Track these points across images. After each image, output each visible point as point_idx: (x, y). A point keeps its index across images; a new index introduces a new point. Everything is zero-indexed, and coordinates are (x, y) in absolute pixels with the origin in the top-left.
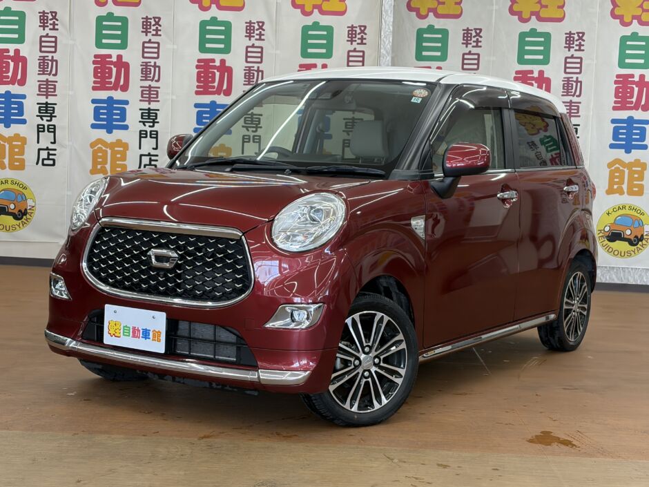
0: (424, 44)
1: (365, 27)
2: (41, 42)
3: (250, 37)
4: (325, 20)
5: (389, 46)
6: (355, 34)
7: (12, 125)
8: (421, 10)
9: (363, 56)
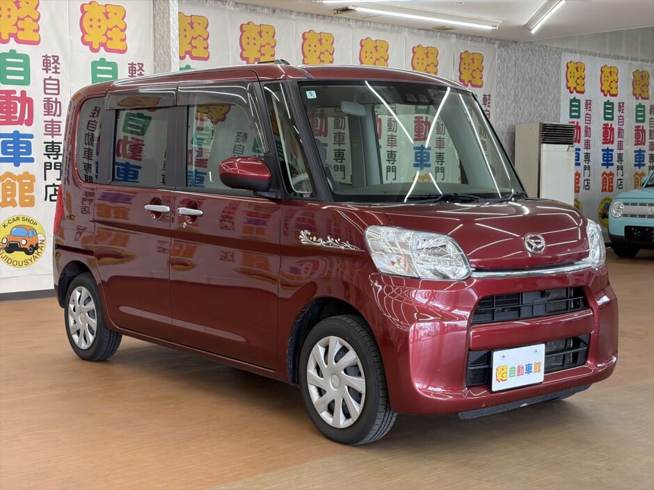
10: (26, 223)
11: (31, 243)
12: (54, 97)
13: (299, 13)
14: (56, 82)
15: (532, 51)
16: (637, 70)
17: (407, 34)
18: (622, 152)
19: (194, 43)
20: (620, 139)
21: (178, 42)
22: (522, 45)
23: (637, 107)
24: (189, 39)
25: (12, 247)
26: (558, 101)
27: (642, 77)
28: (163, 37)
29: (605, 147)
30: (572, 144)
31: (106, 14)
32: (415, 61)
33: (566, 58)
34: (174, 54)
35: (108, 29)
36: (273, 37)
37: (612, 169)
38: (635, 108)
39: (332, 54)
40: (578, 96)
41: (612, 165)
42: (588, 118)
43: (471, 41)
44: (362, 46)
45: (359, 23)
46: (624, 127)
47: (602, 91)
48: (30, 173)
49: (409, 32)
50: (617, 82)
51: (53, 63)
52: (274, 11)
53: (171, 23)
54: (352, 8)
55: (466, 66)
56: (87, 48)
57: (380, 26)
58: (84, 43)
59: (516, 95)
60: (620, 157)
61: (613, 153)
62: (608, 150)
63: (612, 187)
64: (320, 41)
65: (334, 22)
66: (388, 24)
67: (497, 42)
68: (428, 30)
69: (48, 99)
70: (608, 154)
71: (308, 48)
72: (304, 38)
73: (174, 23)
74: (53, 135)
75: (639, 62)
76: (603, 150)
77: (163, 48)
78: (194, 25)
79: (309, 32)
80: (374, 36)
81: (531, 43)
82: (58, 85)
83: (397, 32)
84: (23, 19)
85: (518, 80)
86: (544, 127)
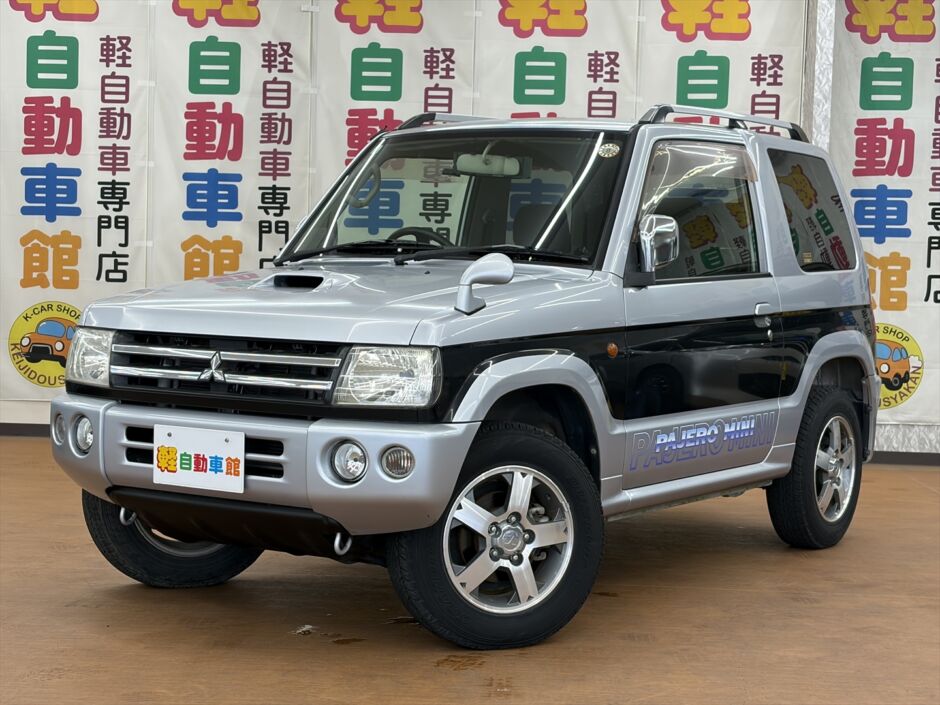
0: (874, 83)
1: (780, 58)
2: (265, 90)
3: (595, 77)
4: (715, 48)
5: (827, 87)
6: (765, 68)
7: (219, 222)
8: (869, 28)
9: (777, 104)
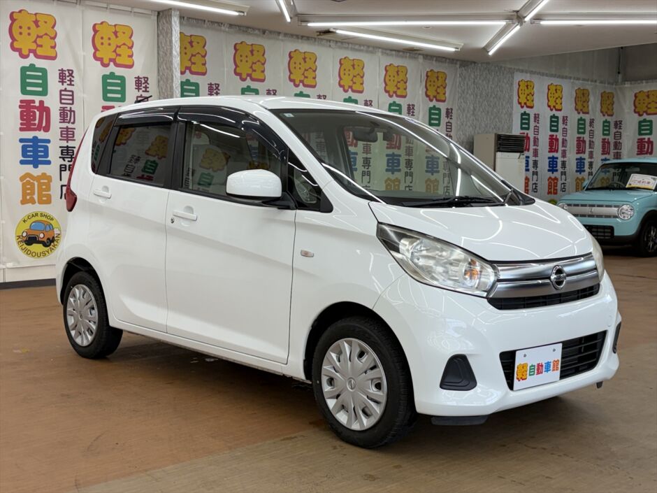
10: (44, 219)
11: (49, 237)
12: (69, 106)
13: (286, 35)
14: (71, 93)
15: (489, 70)
16: (579, 88)
17: (380, 54)
18: (565, 159)
19: (194, 59)
20: (563, 148)
21: (179, 59)
22: (480, 65)
23: (579, 120)
24: (189, 55)
25: (31, 240)
26: (511, 114)
27: (583, 94)
28: (166, 54)
29: (551, 155)
30: (523, 152)
31: (116, 33)
32: (388, 78)
33: (518, 77)
34: (176, 69)
35: (118, 46)
36: (263, 55)
37: (557, 174)
38: (577, 121)
39: (315, 71)
40: (528, 111)
41: (557, 171)
42: (537, 130)
43: (436, 61)
44: (341, 64)
45: (339, 44)
46: (567, 138)
47: (549, 106)
48: (48, 174)
49: (382, 52)
50: (561, 99)
51: (68, 76)
52: (264, 33)
53: (174, 42)
54: (334, 30)
55: (432, 83)
56: (99, 63)
57: (357, 47)
58: (96, 58)
59: (474, 109)
60: (564, 164)
61: (558, 161)
62: (553, 158)
63: (557, 190)
64: (304, 59)
65: (317, 43)
66: (364, 46)
67: (458, 63)
68: (398, 51)
69: (64, 108)
70: (553, 161)
71: (294, 65)
72: (291, 57)
73: (176, 42)
74: (67, 141)
75: (581, 82)
76: (549, 158)
77: (166, 64)
78: (194, 44)
79: (295, 51)
80: (352, 55)
81: (488, 63)
82: (72, 95)
83: (372, 52)
84: (41, 37)
85: (477, 96)
86: (499, 137)
